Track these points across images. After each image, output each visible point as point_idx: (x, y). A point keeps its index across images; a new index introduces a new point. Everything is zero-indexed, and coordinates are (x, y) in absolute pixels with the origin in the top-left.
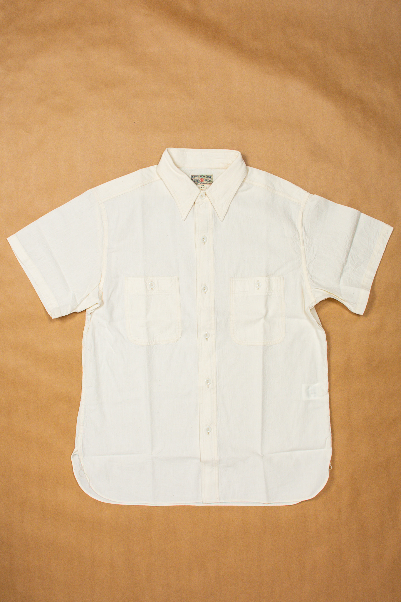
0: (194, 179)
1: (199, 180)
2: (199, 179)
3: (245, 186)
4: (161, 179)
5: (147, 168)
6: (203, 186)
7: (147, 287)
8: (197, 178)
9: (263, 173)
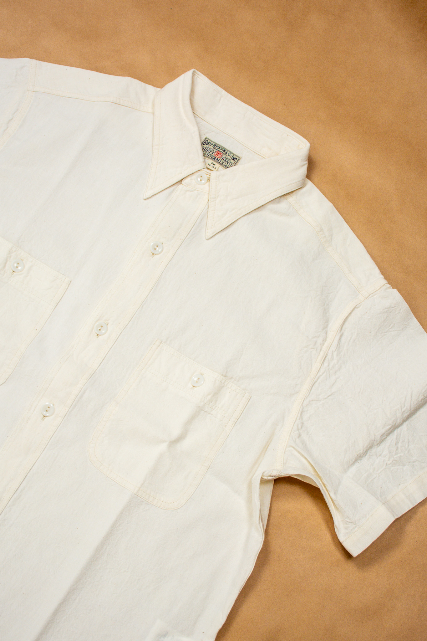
0: (205, 146)
1: (215, 151)
2: (215, 150)
3: (283, 205)
4: (153, 113)
5: (143, 84)
6: (213, 166)
7: (6, 263)
8: (212, 148)
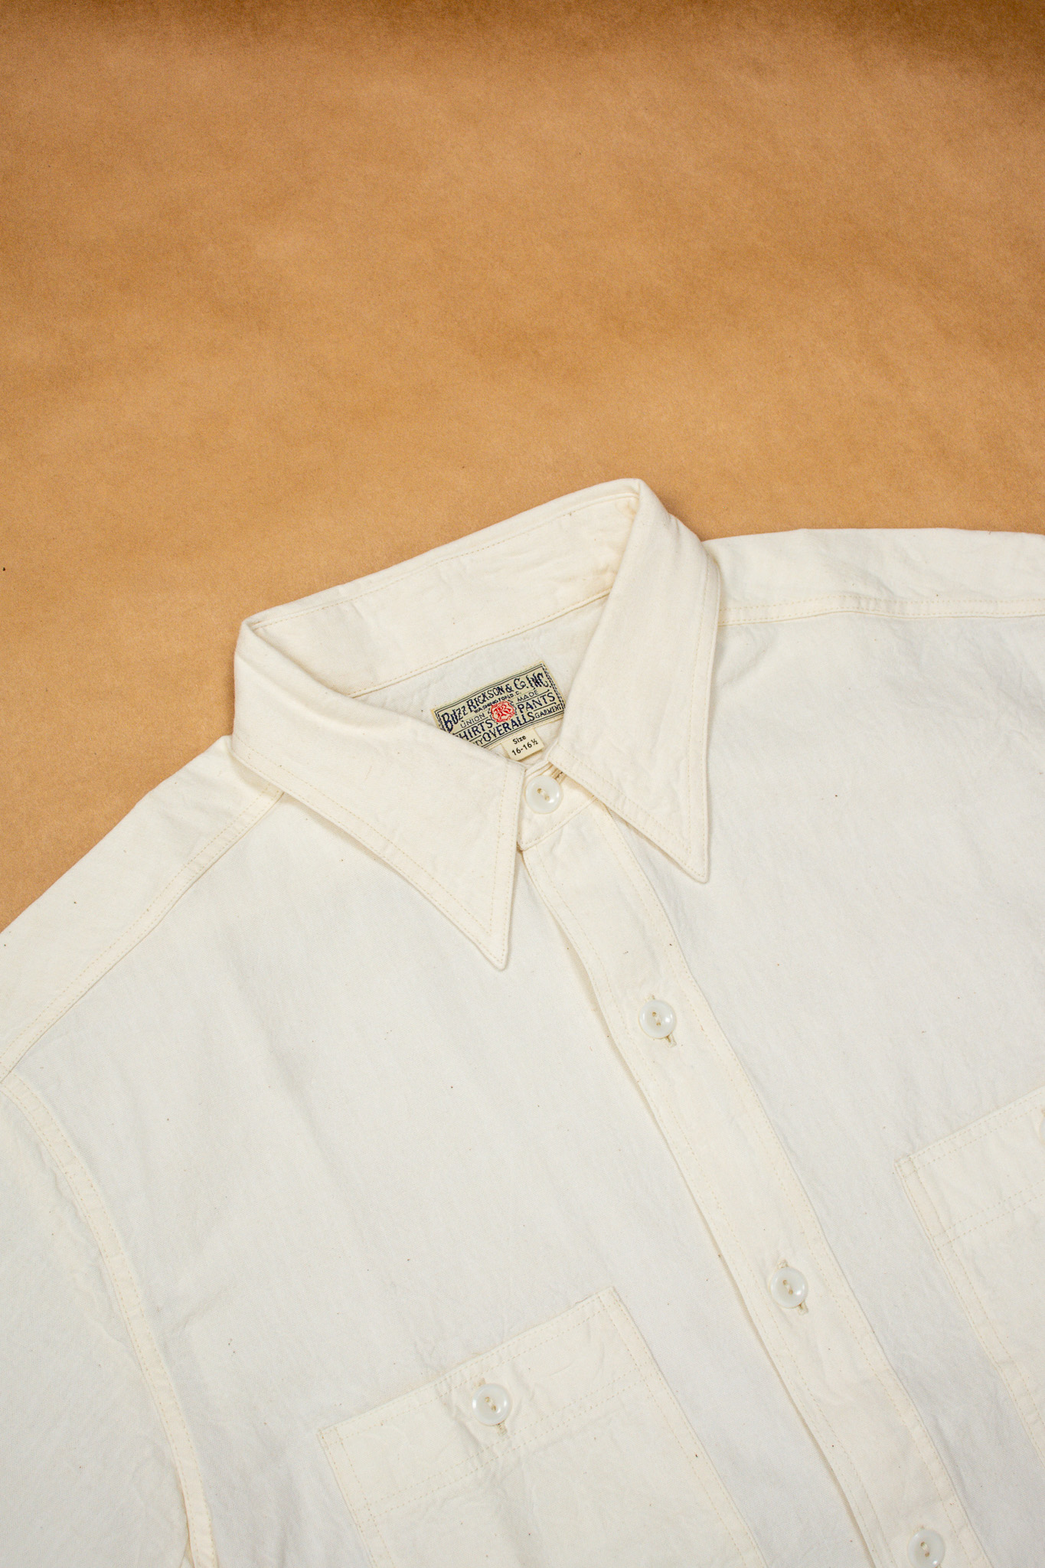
0: (457, 728)
1: (487, 715)
2: (485, 712)
3: (735, 645)
4: (284, 797)
5: (181, 774)
6: (525, 742)
7: (468, 1431)
8: (473, 714)
9: (799, 540)
